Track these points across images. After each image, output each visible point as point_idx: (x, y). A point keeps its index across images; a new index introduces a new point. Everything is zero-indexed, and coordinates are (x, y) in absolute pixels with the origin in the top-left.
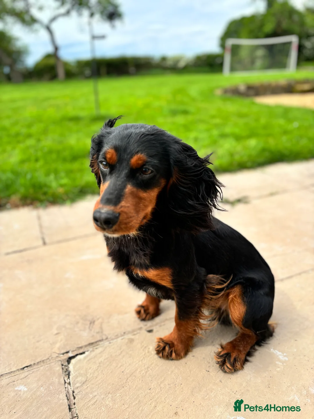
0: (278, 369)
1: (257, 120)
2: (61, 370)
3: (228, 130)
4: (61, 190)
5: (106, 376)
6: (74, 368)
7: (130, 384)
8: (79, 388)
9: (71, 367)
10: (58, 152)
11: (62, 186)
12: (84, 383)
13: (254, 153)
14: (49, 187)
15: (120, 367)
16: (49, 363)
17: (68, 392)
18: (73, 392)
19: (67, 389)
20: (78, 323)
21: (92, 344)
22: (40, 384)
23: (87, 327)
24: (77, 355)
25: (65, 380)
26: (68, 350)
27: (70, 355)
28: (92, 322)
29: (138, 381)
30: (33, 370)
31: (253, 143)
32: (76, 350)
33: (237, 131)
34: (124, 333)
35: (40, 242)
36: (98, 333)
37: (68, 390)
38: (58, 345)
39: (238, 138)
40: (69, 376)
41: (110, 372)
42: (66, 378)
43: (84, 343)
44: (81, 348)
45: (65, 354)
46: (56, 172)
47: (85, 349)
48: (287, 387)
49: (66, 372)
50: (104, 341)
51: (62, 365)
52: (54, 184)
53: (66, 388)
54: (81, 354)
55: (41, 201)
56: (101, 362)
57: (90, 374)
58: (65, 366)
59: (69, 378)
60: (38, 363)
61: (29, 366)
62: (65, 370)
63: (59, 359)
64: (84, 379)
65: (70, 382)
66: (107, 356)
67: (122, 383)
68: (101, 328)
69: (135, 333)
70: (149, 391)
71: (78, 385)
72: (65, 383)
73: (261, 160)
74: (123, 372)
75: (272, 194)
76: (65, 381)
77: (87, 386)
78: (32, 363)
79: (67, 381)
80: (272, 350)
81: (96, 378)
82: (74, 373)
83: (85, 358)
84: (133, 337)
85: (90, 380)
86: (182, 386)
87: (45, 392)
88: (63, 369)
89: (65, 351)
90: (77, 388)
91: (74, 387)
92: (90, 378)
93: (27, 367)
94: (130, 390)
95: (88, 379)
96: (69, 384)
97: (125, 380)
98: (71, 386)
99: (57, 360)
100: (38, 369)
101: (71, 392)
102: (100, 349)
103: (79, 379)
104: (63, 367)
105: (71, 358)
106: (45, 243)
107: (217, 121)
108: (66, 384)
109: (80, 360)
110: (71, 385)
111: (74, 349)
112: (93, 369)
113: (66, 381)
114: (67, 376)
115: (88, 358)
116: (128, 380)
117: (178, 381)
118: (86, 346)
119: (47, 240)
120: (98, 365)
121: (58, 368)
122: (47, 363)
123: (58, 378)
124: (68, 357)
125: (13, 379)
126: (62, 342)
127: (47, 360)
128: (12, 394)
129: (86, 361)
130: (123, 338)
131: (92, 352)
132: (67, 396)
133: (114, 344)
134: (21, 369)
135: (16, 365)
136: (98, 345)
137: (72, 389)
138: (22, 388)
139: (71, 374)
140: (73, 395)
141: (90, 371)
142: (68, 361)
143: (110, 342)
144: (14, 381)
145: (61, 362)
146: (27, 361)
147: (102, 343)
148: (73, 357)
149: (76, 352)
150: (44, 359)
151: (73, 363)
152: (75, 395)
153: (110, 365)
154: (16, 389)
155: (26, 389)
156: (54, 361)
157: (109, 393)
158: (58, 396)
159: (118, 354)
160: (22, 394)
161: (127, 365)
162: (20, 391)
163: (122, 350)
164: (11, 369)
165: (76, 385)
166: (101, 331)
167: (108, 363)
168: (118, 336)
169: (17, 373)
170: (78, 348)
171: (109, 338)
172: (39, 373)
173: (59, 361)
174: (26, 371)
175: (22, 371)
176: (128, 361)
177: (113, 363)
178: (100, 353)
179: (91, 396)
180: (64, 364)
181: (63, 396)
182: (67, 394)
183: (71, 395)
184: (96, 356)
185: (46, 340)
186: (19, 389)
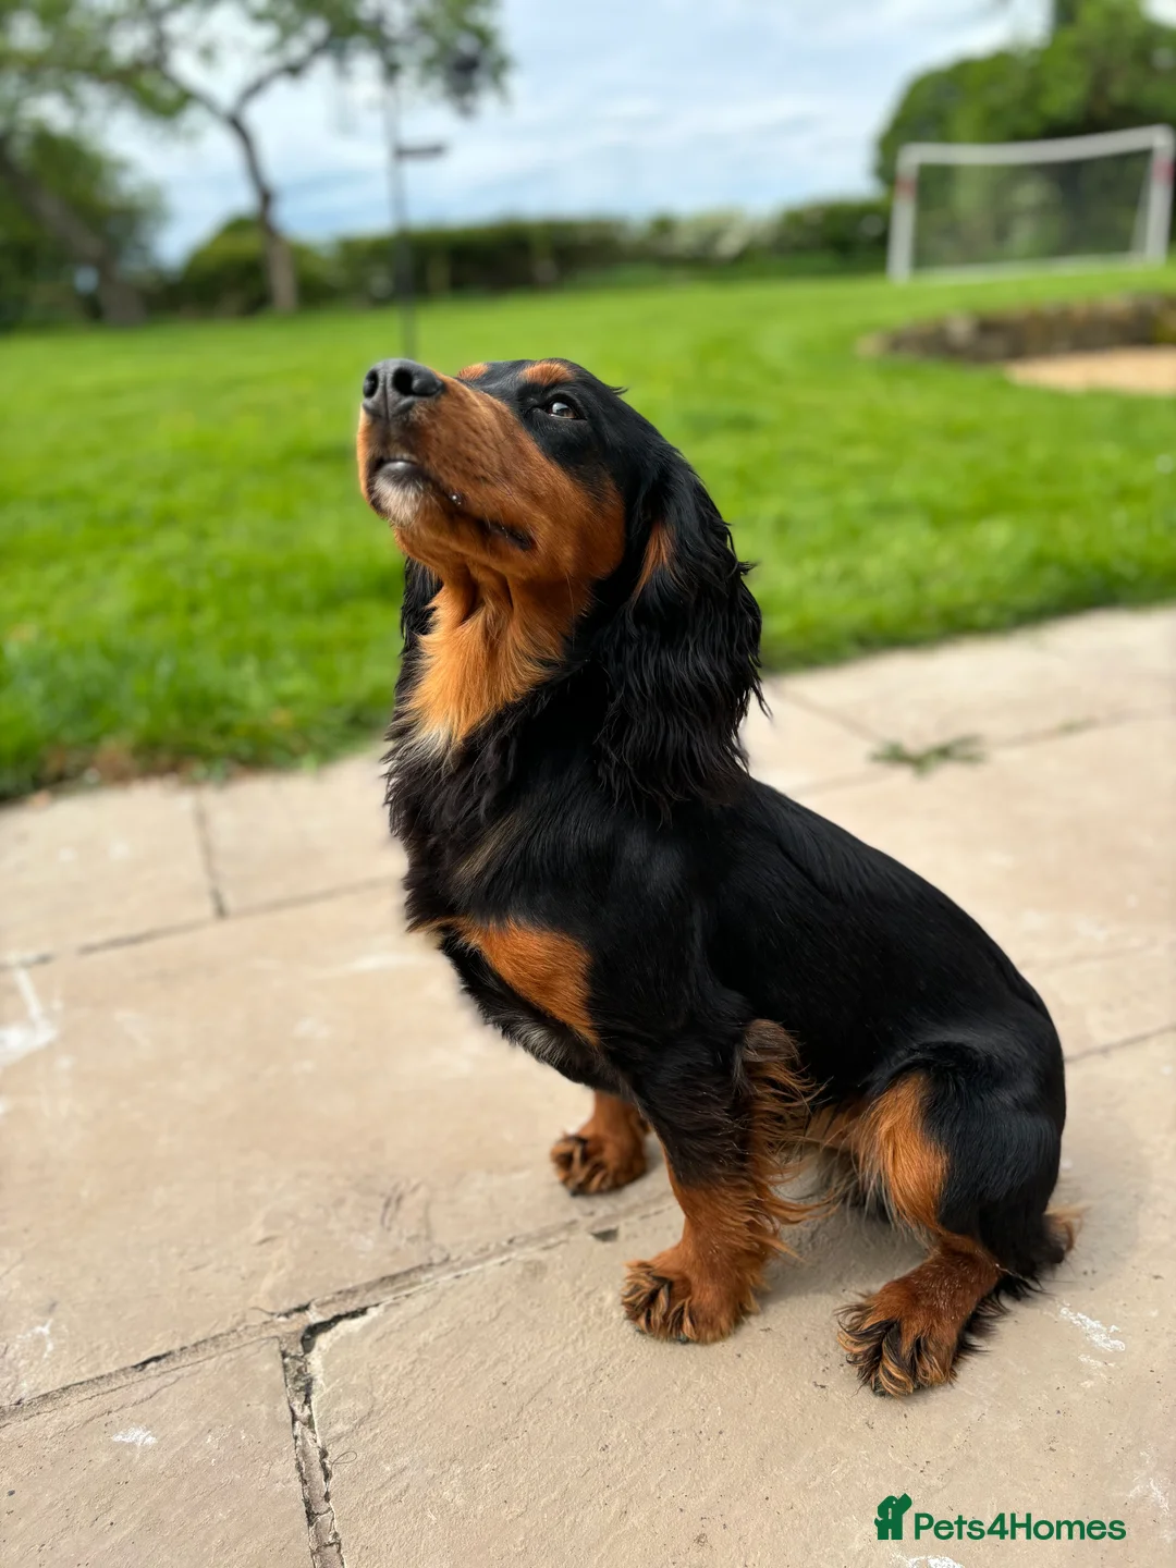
0: (1088, 1384)
1: (1016, 449)
2: (280, 1372)
3: (902, 488)
4: (282, 717)
5: (444, 1398)
6: (326, 1365)
7: (529, 1430)
8: (343, 1440)
9: (315, 1361)
10: (272, 578)
11: (285, 701)
12: (361, 1422)
13: (1001, 573)
14: (240, 706)
15: (496, 1364)
16: (236, 1346)
17: (304, 1454)
18: (324, 1454)
19: (299, 1443)
20: (340, 1202)
21: (393, 1278)
22: (203, 1423)
23: (375, 1216)
24: (337, 1319)
25: (296, 1408)
26: (304, 1303)
27: (314, 1317)
28: (394, 1201)
29: (559, 1419)
30: (178, 1373)
31: (997, 534)
32: (333, 1301)
33: (937, 489)
34: (511, 1241)
35: (207, 908)
36: (412, 1239)
37: (305, 1444)
38: (267, 1283)
39: (940, 518)
40: (307, 1396)
41: (456, 1383)
42: (297, 1404)
43: (363, 1277)
44: (353, 1292)
45: (295, 1316)
46: (264, 650)
47: (369, 1299)
48: (1120, 1450)
49: (296, 1379)
50: (437, 1271)
51: (284, 1355)
52: (257, 697)
53: (296, 1438)
54: (353, 1315)
55: (207, 757)
56: (425, 1344)
57: (386, 1390)
58: (295, 1357)
59: (307, 1401)
60: (195, 1345)
61: (164, 1356)
62: (293, 1372)
63: (274, 1332)
64: (362, 1408)
65: (310, 1417)
66: (446, 1326)
67: (502, 1424)
68: (426, 1222)
69: (552, 1241)
70: (600, 1456)
71: (339, 1428)
72: (294, 1419)
73: (1028, 598)
74: (505, 1384)
75: (1070, 728)
76: (292, 1411)
77: (372, 1434)
78: (176, 1346)
79: (302, 1414)
80: (1064, 1311)
81: (407, 1404)
82: (328, 1386)
83: (367, 1330)
84: (543, 1256)
85: (382, 1413)
86: (722, 1437)
87: (222, 1451)
88: (285, 1366)
89: (294, 1305)
90: (338, 1438)
91: (327, 1437)
92: (385, 1405)
93: (157, 1359)
94: (529, 1450)
95: (376, 1408)
96: (309, 1423)
97: (514, 1413)
98: (314, 1432)
99: (264, 1335)
100: (197, 1368)
101: (315, 1454)
102: (421, 1301)
103: (346, 1405)
104: (287, 1360)
105: (314, 1330)
106: (221, 912)
107: (864, 454)
108: (297, 1424)
109: (349, 1337)
110: (316, 1428)
111: (327, 1298)
112: (396, 1369)
113: (298, 1412)
114: (303, 1393)
115: (378, 1332)
116: (524, 1415)
117: (708, 1420)
118: (369, 1287)
119: (231, 901)
120: (413, 1358)
121: (269, 1367)
122: (230, 1347)
123: (268, 1401)
124: (306, 1324)
125: (106, 1402)
126: (282, 1272)
127: (228, 1334)
128: (104, 1458)
129: (369, 1340)
130: (504, 1258)
131: (392, 1309)
132: (299, 1468)
133: (471, 1282)
134: (135, 1367)
135: (117, 1353)
136: (412, 1285)
137: (319, 1442)
138: (139, 1436)
139: (314, 1387)
140: (323, 1466)
141: (383, 1377)
142: (303, 1340)
143: (459, 1273)
144: (109, 1412)
145: (281, 1343)
146: (157, 1339)
147: (430, 1275)
148: (324, 1326)
149: (333, 1306)
150: (217, 1332)
151: (324, 1347)
152: (329, 1466)
153: (457, 1356)
154: (118, 1438)
155: (151, 1440)
156: (255, 1338)
157: (452, 1461)
158: (266, 1467)
159: (487, 1319)
160: (138, 1456)
161: (522, 1359)
162: (131, 1446)
163: (501, 1303)
164: (98, 1366)
165: (332, 1430)
166: (424, 1233)
167: (449, 1350)
168: (486, 1253)
169: (124, 1380)
170: (340, 1293)
171: (453, 1257)
172: (198, 1382)
173: (272, 1341)
174: (153, 1373)
175: (138, 1376)
176: (524, 1344)
177: (467, 1350)
178: (421, 1313)
179: (388, 1469)
180: (289, 1351)
181: (285, 1468)
182: (301, 1459)
183: (317, 1464)
184: (407, 1322)
185: (225, 1263)
186: (128, 1440)
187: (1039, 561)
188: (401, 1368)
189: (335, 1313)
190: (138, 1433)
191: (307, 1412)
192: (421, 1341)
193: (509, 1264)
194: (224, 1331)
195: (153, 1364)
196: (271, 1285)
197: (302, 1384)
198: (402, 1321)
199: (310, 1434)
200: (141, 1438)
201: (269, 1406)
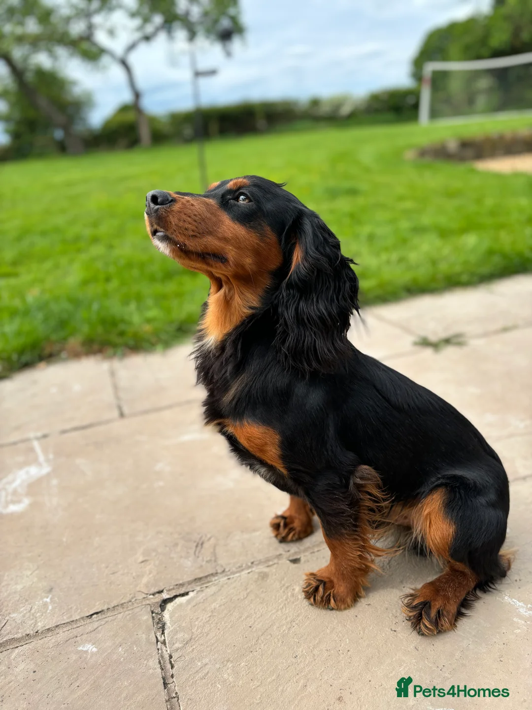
0: (518, 631)
1: (479, 201)
2: (151, 619)
3: (426, 220)
4: (147, 328)
5: (224, 633)
6: (171, 617)
7: (262, 648)
8: (179, 651)
9: (166, 615)
10: (142, 266)
11: (149, 321)
12: (187, 643)
13: (473, 258)
14: (130, 323)
15: (246, 618)
16: (131, 608)
17: (162, 657)
18: (171, 657)
19: (160, 652)
20: (176, 545)
21: (200, 579)
22: (117, 642)
23: (192, 551)
24: (176, 597)
25: (158, 636)
26: (161, 589)
27: (165, 596)
28: (200, 545)
29: (275, 643)
30: (106, 619)
31: (471, 240)
32: (173, 589)
33: (443, 220)
34: (252, 563)
35: (116, 413)
36: (207, 562)
37: (162, 652)
38: (145, 580)
39: (444, 233)
40: (163, 631)
41: (229, 626)
42: (159, 634)
43: (187, 578)
44: (182, 585)
45: (157, 595)
46: (139, 298)
47: (189, 588)
49: (158, 623)
50: (220, 576)
51: (153, 612)
52: (136, 319)
53: (158, 649)
54: (183, 595)
55: (115, 346)
56: (215, 609)
57: (198, 629)
58: (157, 613)
59: (163, 633)
60: (114, 607)
61: (100, 612)
62: (156, 620)
63: (148, 602)
64: (187, 636)
65: (165, 640)
66: (224, 600)
67: (250, 645)
68: (214, 554)
69: (271, 563)
70: (294, 660)
71: (177, 645)
72: (157, 641)
73: (485, 270)
74: (250, 627)
75: (506, 329)
76: (156, 637)
77: (192, 648)
78: (105, 608)
79: (161, 639)
80: (506, 598)
81: (207, 636)
82: (172, 626)
83: (189, 602)
84: (266, 570)
85: (196, 639)
86: (349, 653)
87: (126, 655)
88: (153, 617)
89: (156, 590)
90: (177, 650)
91: (172, 649)
92: (197, 636)
93: (97, 613)
94: (262, 657)
95: (193, 637)
96: (164, 643)
97: (254, 641)
98: (166, 647)
99: (144, 603)
100: (114, 617)
101: (167, 657)
102: (212, 590)
103: (180, 635)
104: (154, 615)
105: (165, 602)
106: (122, 415)
107: (408, 205)
108: (159, 643)
109: (181, 605)
110: (167, 645)
111: (171, 587)
112: (202, 620)
113: (159, 638)
114: (161, 629)
115: (193, 603)
116: (260, 641)
117: (343, 645)
118: (190, 583)
119: (126, 410)
120: (209, 615)
121: (146, 617)
122: (129, 609)
123: (146, 633)
124: (162, 599)
125: (75, 632)
126: (151, 575)
127: (128, 603)
128: (74, 657)
129: (190, 606)
130: (250, 570)
131: (200, 593)
132: (160, 663)
133: (235, 581)
134: (88, 617)
135: (79, 610)
136: (209, 582)
137: (169, 652)
138: (90, 648)
139: (166, 627)
140: (171, 662)
141: (196, 623)
142: (161, 606)
143: (229, 577)
144: (76, 637)
145: (151, 607)
146: (97, 603)
147: (216, 578)
148: (170, 600)
149: (174, 591)
150: (123, 602)
151: (170, 609)
152: (173, 662)
153: (229, 614)
154: (80, 648)
155: (95, 650)
156: (140, 605)
157: (228, 661)
158: (145, 662)
159: (242, 598)
160: (89, 657)
161: (258, 616)
162: (86, 652)
163: (248, 591)
164: (71, 616)
165: (174, 646)
166: (213, 559)
167: (225, 612)
168: (242, 568)
169: (82, 623)
170: (177, 585)
171: (227, 570)
172: (115, 623)
173: (147, 606)
174: (95, 619)
175: (89, 621)
176: (259, 609)
177: (234, 611)
178: (213, 595)
179: (199, 664)
180: (154, 611)
181: (154, 663)
182: (161, 659)
183: (168, 661)
184: (207, 599)
185: (126, 571)
186: (85, 649)
187: (490, 253)
188: (204, 619)
189: (175, 594)
190: (89, 646)
191: (163, 638)
192: (213, 607)
193: (251, 574)
194: (126, 601)
195: (95, 616)
196: (147, 581)
197: (161, 625)
198: (204, 598)
199: (165, 648)
200: (91, 648)
201: (146, 635)
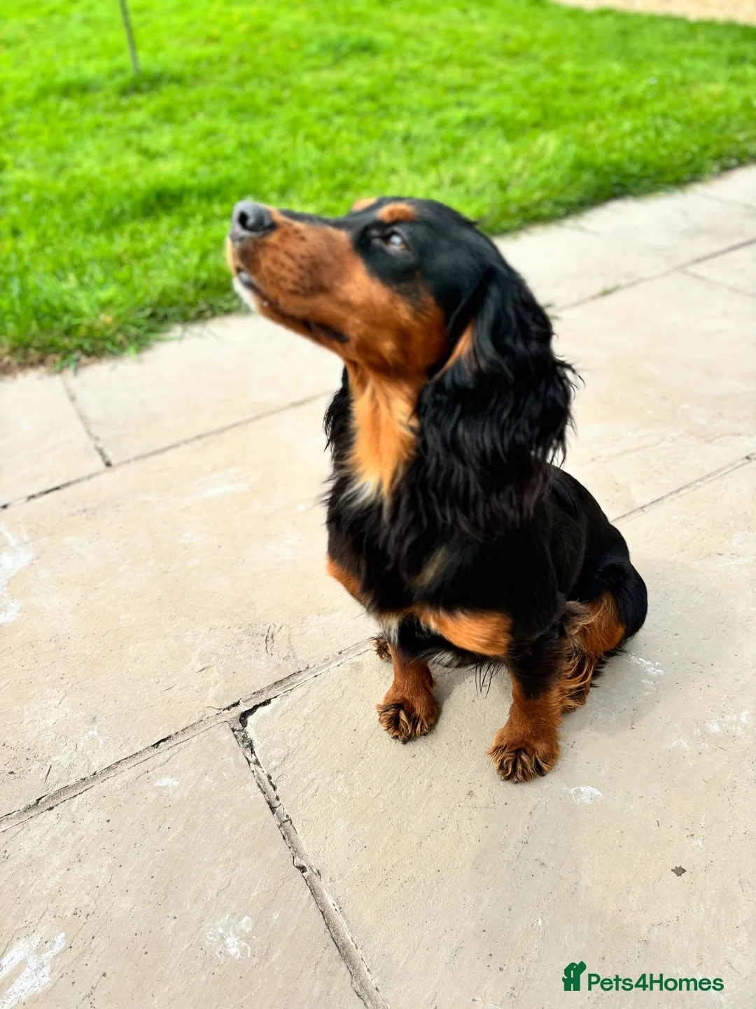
0: (648, 693)
2: (234, 739)
4: (106, 318)
5: (325, 742)
6: (257, 733)
7: (373, 751)
8: (277, 769)
9: (251, 730)
11: (105, 306)
12: (284, 760)
14: (79, 314)
15: (348, 721)
16: (205, 728)
17: (260, 779)
18: (270, 777)
19: (255, 774)
20: (240, 642)
21: (281, 681)
22: (201, 771)
23: (262, 648)
24: (256, 707)
25: (248, 757)
26: (236, 701)
27: (243, 708)
28: (269, 638)
29: (387, 745)
30: (179, 746)
31: (549, 143)
32: (251, 698)
34: (340, 653)
35: (99, 463)
36: (284, 659)
37: (258, 774)
38: (212, 692)
39: (512, 130)
40: (252, 749)
41: (329, 733)
42: (248, 754)
43: (264, 684)
44: (261, 692)
45: (233, 709)
47: (270, 695)
48: (665, 725)
49: (243, 742)
50: (304, 674)
51: (233, 730)
52: (84, 302)
53: (253, 772)
54: (264, 704)
55: (66, 353)
56: (308, 715)
57: (293, 742)
58: (239, 731)
59: (253, 752)
60: (182, 730)
61: (167, 738)
62: (240, 738)
63: (224, 719)
64: (283, 752)
65: (257, 760)
66: (316, 704)
67: (359, 751)
68: (291, 647)
69: (362, 650)
70: (413, 760)
71: (274, 764)
72: (249, 763)
74: (355, 730)
75: (606, 293)
76: (246, 758)
77: (292, 764)
78: (172, 733)
79: (253, 759)
80: (633, 658)
81: (306, 748)
82: (261, 742)
83: (274, 711)
84: (358, 659)
85: (295, 753)
86: (472, 743)
87: (216, 783)
88: (236, 736)
89: (231, 703)
90: (275, 769)
91: (269, 769)
92: (295, 749)
93: (164, 740)
94: (376, 762)
95: (290, 751)
96: (257, 763)
97: (363, 745)
98: (261, 767)
99: (219, 721)
100: (188, 742)
101: (265, 779)
102: (299, 692)
103: (273, 752)
104: (235, 733)
105: (244, 717)
106: (108, 464)
108: (251, 764)
109: (264, 717)
110: (262, 765)
111: (248, 697)
112: (295, 730)
113: (250, 759)
114: (249, 749)
115: (280, 712)
116: (369, 745)
117: (463, 736)
118: (269, 688)
120: (303, 723)
121: (228, 737)
122: (202, 730)
123: (232, 753)
124: (240, 712)
125: (145, 766)
126: (218, 686)
127: (199, 722)
128: (153, 796)
129: (277, 716)
130: (339, 663)
131: (284, 698)
132: (259, 786)
133: (324, 678)
134: (153, 746)
135: (140, 740)
136: (292, 684)
137: (265, 772)
138: (167, 781)
139: (254, 745)
140: (271, 783)
141: (290, 735)
142: (240, 721)
143: (316, 674)
144: (148, 772)
145: (230, 724)
146: (160, 729)
147: (300, 678)
148: (251, 712)
149: (252, 701)
150: (192, 723)
151: (253, 723)
152: (274, 783)
153: (326, 719)
154: (157, 784)
155: (176, 783)
156: (214, 723)
157: (338, 772)
158: (242, 788)
159: (338, 697)
160: (171, 793)
161: (361, 717)
162: (166, 787)
163: (343, 688)
164: (133, 749)
165: (270, 765)
166: (291, 654)
167: (321, 717)
168: (328, 661)
169: (148, 754)
170: (254, 693)
171: (311, 666)
172: (191, 749)
173: (224, 724)
174: (164, 748)
175: (156, 751)
176: (360, 708)
177: (331, 715)
178: (301, 699)
179: (305, 780)
180: (235, 728)
181: (252, 787)
182: (259, 782)
183: (268, 783)
184: (295, 704)
185: (184, 684)
186: (163, 785)
187: (579, 166)
188: (298, 729)
189: (254, 704)
190: (167, 780)
191: (254, 758)
192: (305, 714)
193: (341, 666)
194: (195, 721)
195: (162, 744)
196: (216, 693)
197: (247, 744)
198: (291, 704)
199: (260, 769)
200: (170, 783)
201: (234, 758)
